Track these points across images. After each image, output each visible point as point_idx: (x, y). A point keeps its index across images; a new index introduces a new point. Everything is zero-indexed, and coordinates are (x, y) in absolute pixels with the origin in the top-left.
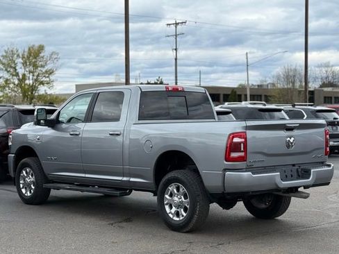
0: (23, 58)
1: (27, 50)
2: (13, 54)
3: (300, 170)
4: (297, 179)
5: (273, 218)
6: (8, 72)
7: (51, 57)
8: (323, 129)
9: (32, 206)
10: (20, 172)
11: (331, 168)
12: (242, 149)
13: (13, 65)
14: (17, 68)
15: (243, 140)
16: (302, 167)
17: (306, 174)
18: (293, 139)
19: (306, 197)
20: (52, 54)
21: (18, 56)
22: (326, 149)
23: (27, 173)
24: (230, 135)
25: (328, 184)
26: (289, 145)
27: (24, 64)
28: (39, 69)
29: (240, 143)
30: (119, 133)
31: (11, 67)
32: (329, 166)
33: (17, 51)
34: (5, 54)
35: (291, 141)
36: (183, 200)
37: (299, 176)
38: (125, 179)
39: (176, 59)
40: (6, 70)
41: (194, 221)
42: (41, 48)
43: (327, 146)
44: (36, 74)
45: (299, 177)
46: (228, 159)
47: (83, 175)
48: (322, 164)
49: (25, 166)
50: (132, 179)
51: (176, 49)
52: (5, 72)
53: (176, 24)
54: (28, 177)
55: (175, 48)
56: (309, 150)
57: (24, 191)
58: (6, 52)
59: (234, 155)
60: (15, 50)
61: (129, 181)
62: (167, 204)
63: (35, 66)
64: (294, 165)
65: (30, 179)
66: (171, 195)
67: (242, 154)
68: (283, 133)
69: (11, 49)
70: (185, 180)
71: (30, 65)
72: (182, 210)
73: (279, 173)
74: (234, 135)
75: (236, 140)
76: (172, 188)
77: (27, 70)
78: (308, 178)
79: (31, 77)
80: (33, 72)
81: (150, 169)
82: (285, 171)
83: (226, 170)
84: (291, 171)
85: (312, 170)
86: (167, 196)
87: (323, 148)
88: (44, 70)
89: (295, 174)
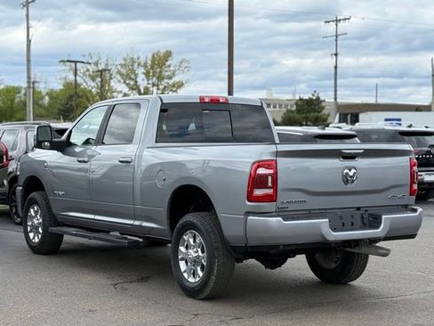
0: (145, 66)
1: (150, 57)
2: (134, 62)
3: (366, 216)
4: (361, 228)
5: (345, 283)
6: (127, 84)
7: (180, 66)
8: (407, 158)
9: (40, 256)
10: (28, 211)
11: (417, 214)
12: (270, 184)
13: (133, 76)
14: (138, 80)
15: (271, 171)
16: (370, 212)
17: (374, 221)
18: (353, 171)
19: (385, 255)
20: (181, 63)
21: (139, 64)
22: (411, 187)
23: (35, 212)
24: (254, 163)
25: (413, 236)
26: (347, 180)
27: (147, 74)
28: (166, 81)
29: (266, 176)
30: (129, 160)
31: (130, 78)
32: (415, 211)
33: (139, 58)
34: (123, 62)
35: (351, 174)
36: (200, 254)
37: (364, 224)
38: (137, 223)
39: (336, 67)
40: (125, 82)
41: (211, 284)
42: (168, 54)
43: (412, 182)
44: (161, 87)
45: (364, 226)
46: (251, 198)
47: (92, 216)
48: (406, 208)
49: (33, 202)
50: (145, 224)
51: (336, 55)
52: (124, 85)
53: (337, 20)
54: (36, 217)
55: (334, 52)
56: (381, 188)
57: (31, 235)
58: (125, 60)
59: (258, 192)
60: (135, 57)
61: (141, 226)
62: (182, 259)
63: (160, 78)
64: (358, 209)
65: (38, 220)
66: (187, 248)
67: (270, 191)
68: (337, 163)
69: (130, 56)
70: (202, 227)
71: (154, 76)
72: (199, 268)
73: (327, 220)
74: (260, 164)
75: (261, 171)
76: (188, 238)
77: (150, 82)
78: (377, 227)
79: (155, 91)
80: (158, 85)
81: (163, 209)
82: (341, 217)
83: (248, 213)
84: (352, 217)
85: (384, 217)
86: (182, 249)
87: (404, 185)
88: (171, 82)
89: (358, 222)
